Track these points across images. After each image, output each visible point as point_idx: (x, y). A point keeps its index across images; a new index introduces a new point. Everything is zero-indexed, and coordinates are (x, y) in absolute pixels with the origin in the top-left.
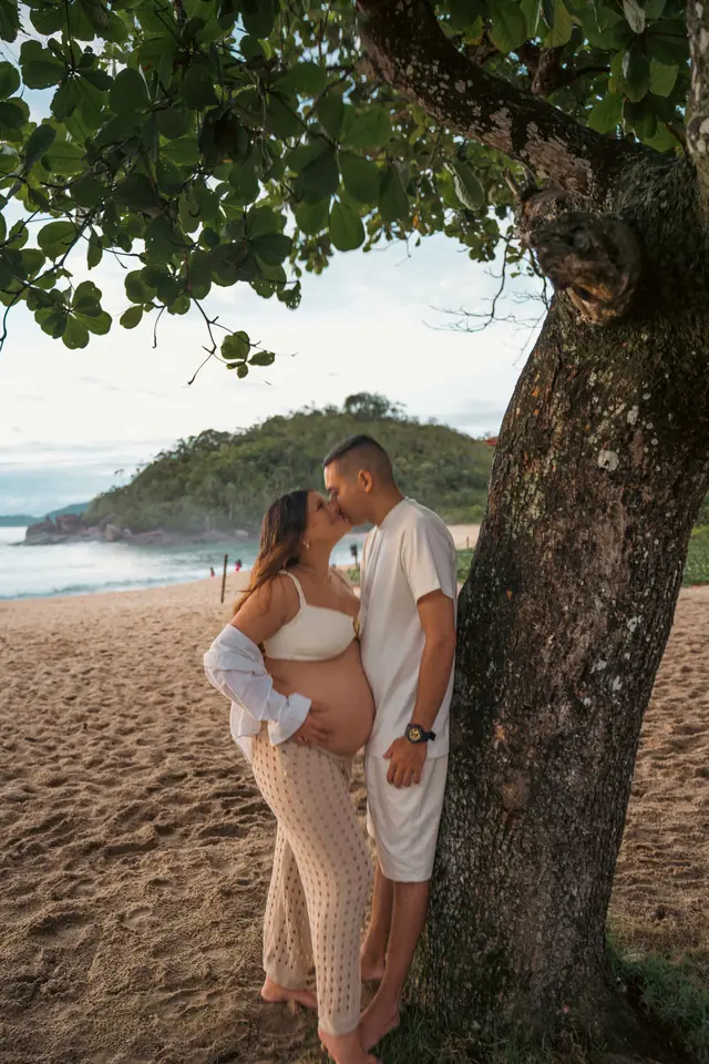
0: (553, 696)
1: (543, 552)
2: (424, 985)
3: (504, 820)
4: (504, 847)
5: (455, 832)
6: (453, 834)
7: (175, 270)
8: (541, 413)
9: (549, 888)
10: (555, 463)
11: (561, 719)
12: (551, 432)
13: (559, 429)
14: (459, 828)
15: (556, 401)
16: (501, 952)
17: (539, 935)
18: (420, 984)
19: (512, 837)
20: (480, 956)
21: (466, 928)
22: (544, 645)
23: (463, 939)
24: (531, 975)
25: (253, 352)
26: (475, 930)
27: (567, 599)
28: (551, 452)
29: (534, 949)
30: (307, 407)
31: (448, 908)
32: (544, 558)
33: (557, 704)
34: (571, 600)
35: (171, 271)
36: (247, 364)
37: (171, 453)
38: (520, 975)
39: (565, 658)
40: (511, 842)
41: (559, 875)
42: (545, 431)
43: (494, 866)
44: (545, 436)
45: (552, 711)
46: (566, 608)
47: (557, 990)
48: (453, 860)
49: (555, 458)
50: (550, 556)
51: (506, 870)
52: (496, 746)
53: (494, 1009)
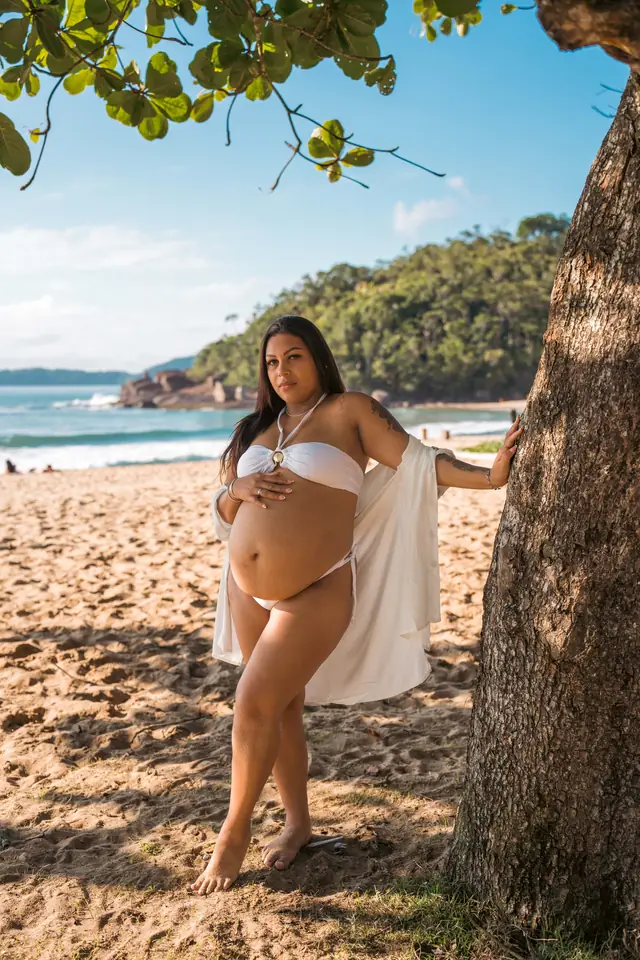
0: (611, 534)
1: (601, 370)
2: (471, 861)
3: (553, 672)
4: (553, 704)
5: (504, 686)
6: (501, 689)
7: (249, 45)
8: (608, 208)
9: (608, 758)
10: (620, 266)
11: (620, 562)
12: (618, 229)
13: (627, 225)
14: (508, 683)
15: (626, 192)
16: (551, 826)
17: (596, 813)
18: (467, 858)
19: (562, 692)
20: (527, 829)
21: (513, 795)
22: (599, 475)
23: (510, 808)
24: (585, 859)
25: (348, 149)
26: (522, 797)
27: (627, 423)
28: (616, 253)
29: (589, 828)
30: (468, 234)
31: (496, 773)
32: (602, 377)
33: (615, 545)
34: (631, 425)
35: (246, 47)
36: (340, 163)
37: (294, 293)
38: (573, 855)
39: (624, 491)
40: (560, 698)
41: (620, 744)
42: (612, 229)
43: (542, 726)
44: (612, 234)
45: (609, 551)
46: (625, 434)
47: (619, 881)
48: (502, 719)
49: (620, 259)
50: (609, 374)
51: (555, 730)
52: (545, 589)
53: (543, 892)
